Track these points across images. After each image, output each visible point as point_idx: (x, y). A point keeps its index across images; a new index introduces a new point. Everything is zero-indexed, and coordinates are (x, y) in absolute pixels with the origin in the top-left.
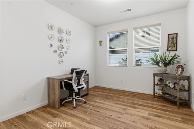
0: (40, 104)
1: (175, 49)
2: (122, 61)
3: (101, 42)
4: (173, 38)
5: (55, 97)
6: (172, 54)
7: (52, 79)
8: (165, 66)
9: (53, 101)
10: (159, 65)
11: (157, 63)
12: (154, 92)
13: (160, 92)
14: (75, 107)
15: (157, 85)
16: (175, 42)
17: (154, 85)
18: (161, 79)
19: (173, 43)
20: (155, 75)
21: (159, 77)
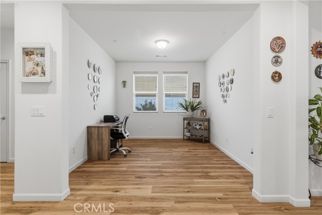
0: (82, 160)
1: (197, 96)
2: (140, 107)
3: (124, 82)
4: (196, 87)
5: (102, 148)
6: (197, 100)
7: (97, 128)
8: (192, 111)
9: (99, 154)
10: (187, 111)
11: (186, 109)
12: (184, 136)
13: (188, 134)
14: (126, 156)
15: (186, 128)
16: (198, 90)
17: (184, 128)
18: (189, 123)
19: (196, 91)
20: (184, 119)
21: (188, 121)
